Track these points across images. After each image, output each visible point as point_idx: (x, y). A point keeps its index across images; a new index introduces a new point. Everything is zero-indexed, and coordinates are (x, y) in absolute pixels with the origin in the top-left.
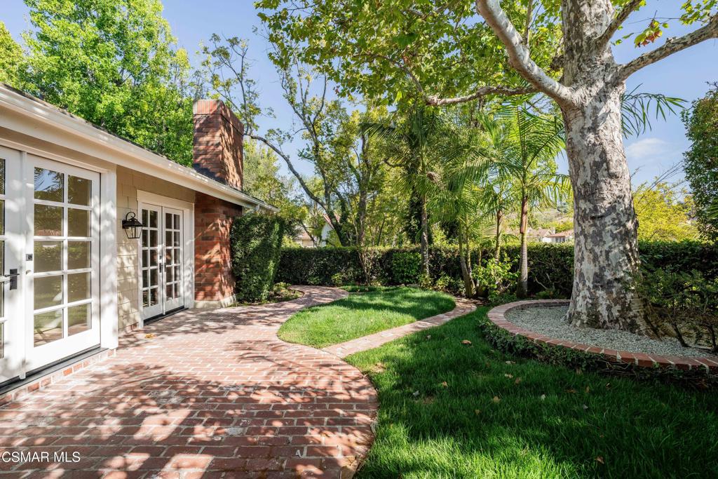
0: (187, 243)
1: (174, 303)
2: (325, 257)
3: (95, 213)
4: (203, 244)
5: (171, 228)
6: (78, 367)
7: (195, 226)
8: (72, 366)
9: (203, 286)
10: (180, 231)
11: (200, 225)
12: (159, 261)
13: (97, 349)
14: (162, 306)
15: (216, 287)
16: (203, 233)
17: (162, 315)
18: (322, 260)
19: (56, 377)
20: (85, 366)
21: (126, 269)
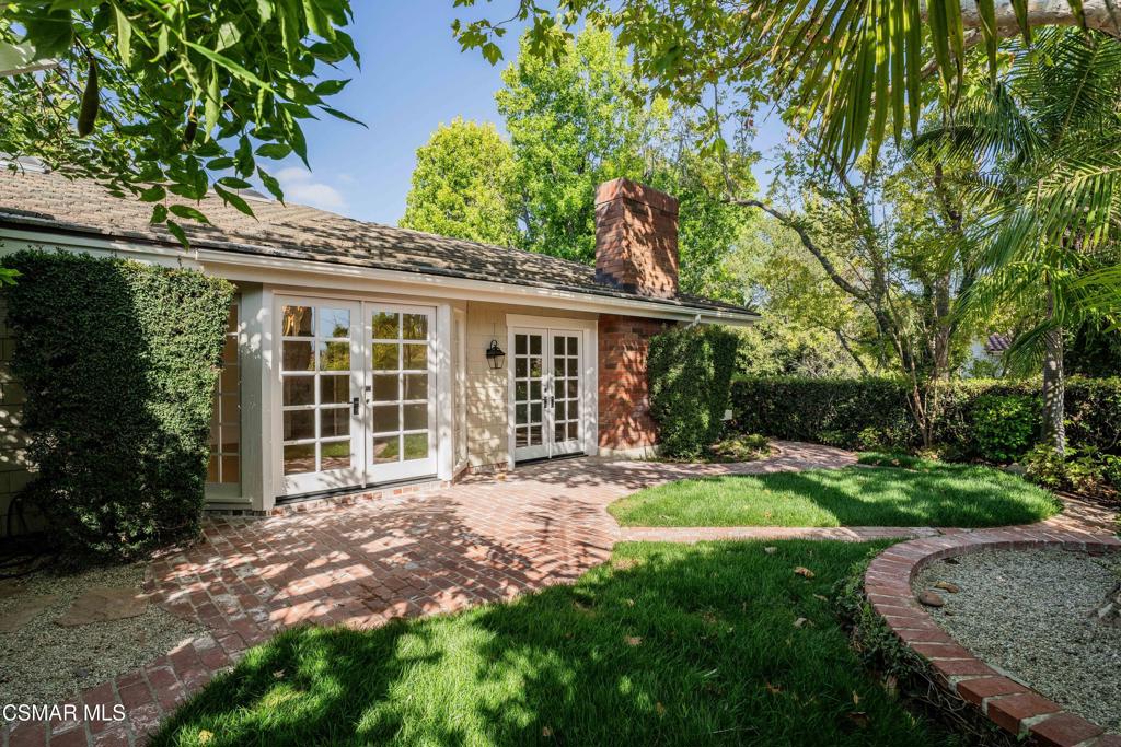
0: (588, 372)
1: (568, 446)
2: (852, 397)
3: (431, 347)
4: (607, 373)
5: (563, 353)
6: (406, 490)
7: (599, 350)
8: (402, 488)
9: (605, 429)
10: (579, 357)
11: (604, 349)
12: (544, 394)
13: (432, 478)
14: (549, 447)
15: (620, 432)
16: (607, 360)
17: (546, 459)
18: (845, 401)
19: (387, 493)
20: (415, 490)
21: (492, 402)
